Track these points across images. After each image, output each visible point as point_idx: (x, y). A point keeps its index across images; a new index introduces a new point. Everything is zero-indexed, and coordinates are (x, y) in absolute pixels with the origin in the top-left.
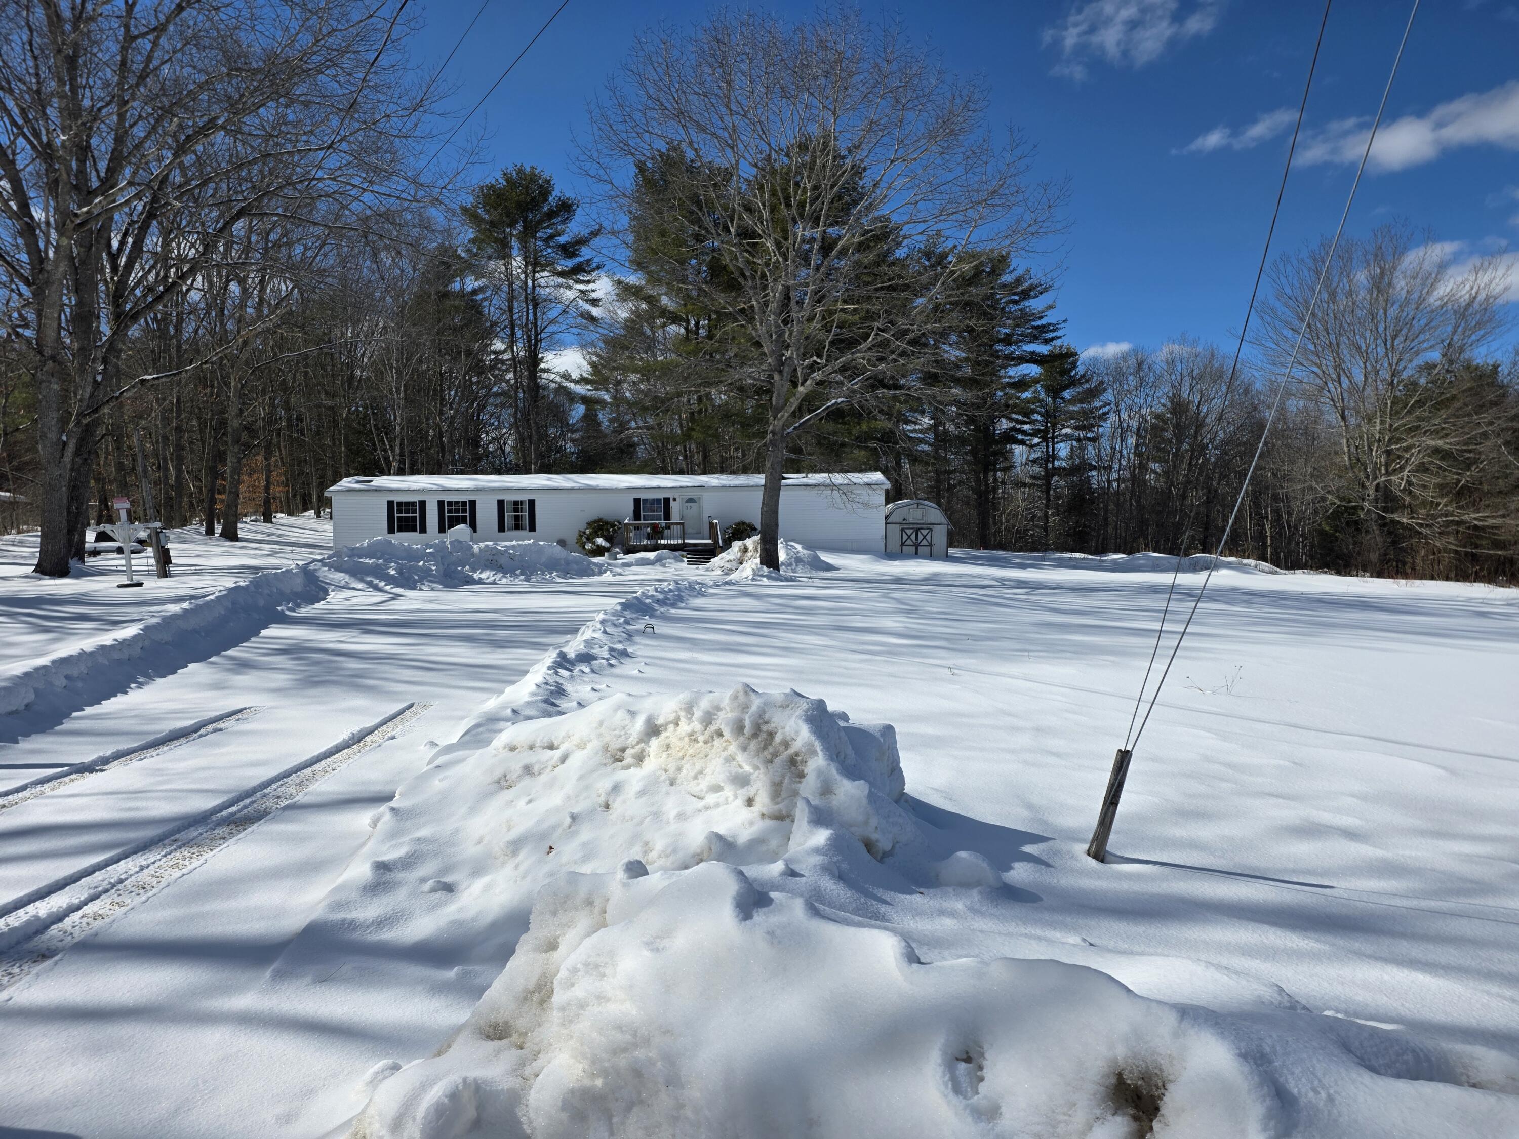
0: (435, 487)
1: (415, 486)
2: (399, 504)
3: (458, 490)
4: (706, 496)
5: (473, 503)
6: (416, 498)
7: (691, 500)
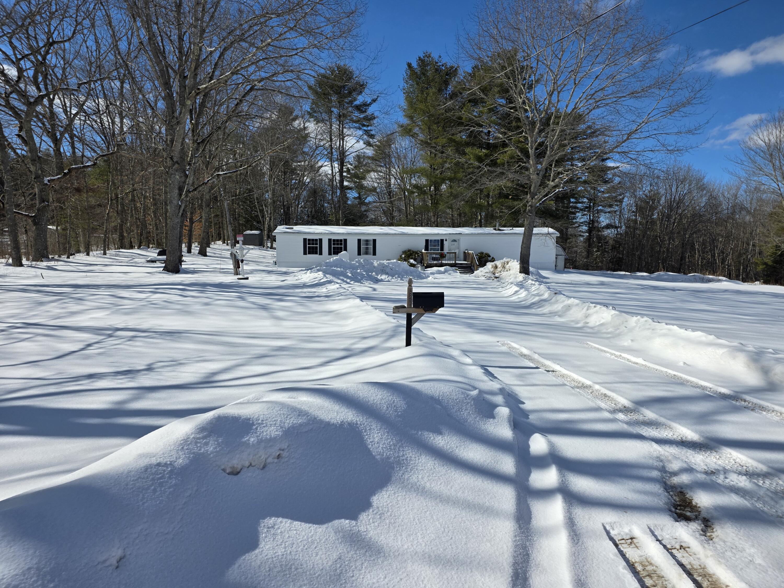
0: (327, 232)
1: (317, 231)
2: (309, 240)
3: (338, 234)
4: (462, 239)
5: (345, 240)
6: (317, 237)
7: (455, 241)
